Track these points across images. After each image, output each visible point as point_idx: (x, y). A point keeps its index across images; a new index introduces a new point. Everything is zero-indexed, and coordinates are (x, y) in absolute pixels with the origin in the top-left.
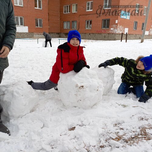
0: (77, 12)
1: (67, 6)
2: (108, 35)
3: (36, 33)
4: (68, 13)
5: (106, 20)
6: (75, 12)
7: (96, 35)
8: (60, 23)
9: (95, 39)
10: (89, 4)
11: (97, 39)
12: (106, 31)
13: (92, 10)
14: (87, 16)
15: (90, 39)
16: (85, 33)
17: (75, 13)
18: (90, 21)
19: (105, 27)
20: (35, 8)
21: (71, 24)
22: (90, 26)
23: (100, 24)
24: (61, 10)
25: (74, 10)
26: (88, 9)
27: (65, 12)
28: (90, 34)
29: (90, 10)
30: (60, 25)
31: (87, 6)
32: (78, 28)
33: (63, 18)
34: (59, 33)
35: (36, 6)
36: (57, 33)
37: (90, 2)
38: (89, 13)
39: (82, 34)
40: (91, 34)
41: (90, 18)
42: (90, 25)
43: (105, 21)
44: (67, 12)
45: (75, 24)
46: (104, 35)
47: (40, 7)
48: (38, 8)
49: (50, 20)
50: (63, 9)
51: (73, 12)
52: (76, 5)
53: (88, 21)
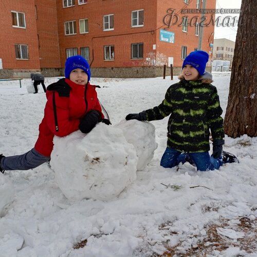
0: (88, 32)
1: (71, 23)
2: (142, 69)
3: (17, 70)
4: (73, 34)
5: (137, 45)
6: (85, 33)
7: (124, 69)
8: (60, 51)
9: (122, 76)
10: (107, 20)
11: (125, 76)
12: (138, 63)
13: (113, 29)
14: (106, 39)
15: (114, 77)
16: (104, 68)
17: (84, 34)
18: (111, 47)
19: (137, 57)
20: (14, 26)
21: (79, 52)
22: (112, 55)
23: (128, 51)
24: (61, 30)
25: (83, 30)
26: (107, 27)
27: (68, 33)
28: (112, 68)
29: (110, 29)
30: (61, 55)
31: (104, 23)
32: (91, 59)
33: (64, 43)
34: (59, 69)
35: (14, 23)
36: (56, 69)
37: (109, 15)
38: (109, 35)
39: (100, 70)
40: (114, 69)
41: (110, 42)
42: (112, 53)
43: (135, 46)
44: (71, 32)
45: (87, 52)
46: (136, 70)
47: (22, 24)
48: (18, 26)
49: (41, 46)
50: (63, 28)
51: (81, 33)
52: (85, 20)
53: (108, 48)
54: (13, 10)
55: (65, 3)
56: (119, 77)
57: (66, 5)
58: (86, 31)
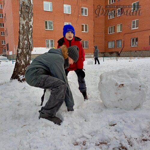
1: (112, 27)
4: (113, 33)
7: (144, 52)
8: (105, 43)
9: (142, 56)
10: (134, 23)
11: (144, 56)
13: (138, 28)
14: (133, 34)
15: (137, 57)
16: (131, 51)
17: (119, 33)
18: (136, 39)
20: (82, 32)
21: (116, 43)
22: (136, 43)
23: (148, 40)
24: (106, 31)
25: (118, 30)
26: (134, 27)
27: (110, 33)
28: (136, 51)
29: (135, 28)
30: (105, 45)
31: (132, 25)
32: (123, 47)
33: (107, 39)
34: (103, 53)
35: (83, 30)
36: (102, 53)
37: (135, 20)
38: (135, 31)
39: (127, 52)
40: (137, 52)
41: (135, 36)
42: (136, 42)
44: (112, 32)
45: (120, 43)
47: (86, 30)
48: (84, 32)
49: (95, 41)
50: (107, 30)
51: (117, 32)
52: (121, 25)
53: (134, 39)
54: (83, 23)
55: (109, 17)
56: (140, 56)
57: (110, 18)
58: (120, 31)
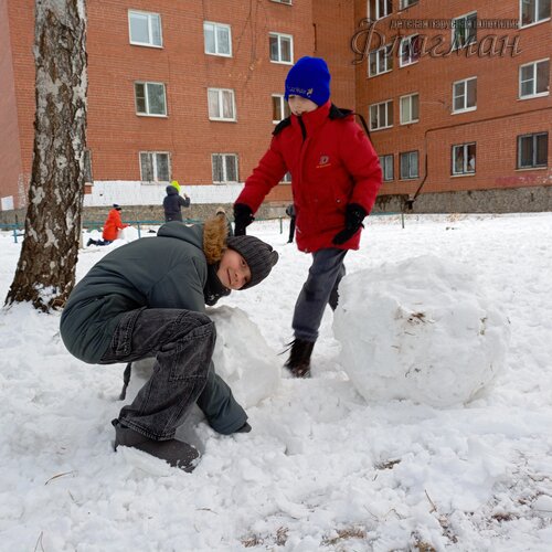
0: (417, 121)
1: (382, 106)
2: (543, 192)
3: (276, 204)
4: (387, 127)
5: (531, 138)
6: (411, 122)
7: (497, 194)
9: (491, 208)
10: (460, 90)
11: (499, 210)
12: (533, 178)
13: (473, 108)
14: (458, 130)
15: (473, 211)
16: (451, 192)
17: (408, 126)
18: (469, 147)
19: (531, 163)
20: (275, 122)
21: (397, 163)
23: (510, 152)
25: (406, 116)
26: (460, 105)
27: (375, 125)
28: (470, 193)
29: (466, 109)
31: (454, 97)
32: (423, 175)
35: (276, 116)
37: (466, 81)
38: (465, 121)
39: (440, 196)
40: (475, 194)
41: (466, 136)
42: (469, 160)
43: (528, 140)
44: (383, 124)
45: (413, 162)
46: (528, 193)
50: (365, 116)
51: (402, 124)
52: (413, 97)
54: (275, 92)
55: (372, 68)
56: (486, 210)
57: (373, 72)
58: (413, 119)
